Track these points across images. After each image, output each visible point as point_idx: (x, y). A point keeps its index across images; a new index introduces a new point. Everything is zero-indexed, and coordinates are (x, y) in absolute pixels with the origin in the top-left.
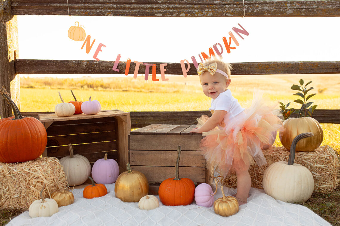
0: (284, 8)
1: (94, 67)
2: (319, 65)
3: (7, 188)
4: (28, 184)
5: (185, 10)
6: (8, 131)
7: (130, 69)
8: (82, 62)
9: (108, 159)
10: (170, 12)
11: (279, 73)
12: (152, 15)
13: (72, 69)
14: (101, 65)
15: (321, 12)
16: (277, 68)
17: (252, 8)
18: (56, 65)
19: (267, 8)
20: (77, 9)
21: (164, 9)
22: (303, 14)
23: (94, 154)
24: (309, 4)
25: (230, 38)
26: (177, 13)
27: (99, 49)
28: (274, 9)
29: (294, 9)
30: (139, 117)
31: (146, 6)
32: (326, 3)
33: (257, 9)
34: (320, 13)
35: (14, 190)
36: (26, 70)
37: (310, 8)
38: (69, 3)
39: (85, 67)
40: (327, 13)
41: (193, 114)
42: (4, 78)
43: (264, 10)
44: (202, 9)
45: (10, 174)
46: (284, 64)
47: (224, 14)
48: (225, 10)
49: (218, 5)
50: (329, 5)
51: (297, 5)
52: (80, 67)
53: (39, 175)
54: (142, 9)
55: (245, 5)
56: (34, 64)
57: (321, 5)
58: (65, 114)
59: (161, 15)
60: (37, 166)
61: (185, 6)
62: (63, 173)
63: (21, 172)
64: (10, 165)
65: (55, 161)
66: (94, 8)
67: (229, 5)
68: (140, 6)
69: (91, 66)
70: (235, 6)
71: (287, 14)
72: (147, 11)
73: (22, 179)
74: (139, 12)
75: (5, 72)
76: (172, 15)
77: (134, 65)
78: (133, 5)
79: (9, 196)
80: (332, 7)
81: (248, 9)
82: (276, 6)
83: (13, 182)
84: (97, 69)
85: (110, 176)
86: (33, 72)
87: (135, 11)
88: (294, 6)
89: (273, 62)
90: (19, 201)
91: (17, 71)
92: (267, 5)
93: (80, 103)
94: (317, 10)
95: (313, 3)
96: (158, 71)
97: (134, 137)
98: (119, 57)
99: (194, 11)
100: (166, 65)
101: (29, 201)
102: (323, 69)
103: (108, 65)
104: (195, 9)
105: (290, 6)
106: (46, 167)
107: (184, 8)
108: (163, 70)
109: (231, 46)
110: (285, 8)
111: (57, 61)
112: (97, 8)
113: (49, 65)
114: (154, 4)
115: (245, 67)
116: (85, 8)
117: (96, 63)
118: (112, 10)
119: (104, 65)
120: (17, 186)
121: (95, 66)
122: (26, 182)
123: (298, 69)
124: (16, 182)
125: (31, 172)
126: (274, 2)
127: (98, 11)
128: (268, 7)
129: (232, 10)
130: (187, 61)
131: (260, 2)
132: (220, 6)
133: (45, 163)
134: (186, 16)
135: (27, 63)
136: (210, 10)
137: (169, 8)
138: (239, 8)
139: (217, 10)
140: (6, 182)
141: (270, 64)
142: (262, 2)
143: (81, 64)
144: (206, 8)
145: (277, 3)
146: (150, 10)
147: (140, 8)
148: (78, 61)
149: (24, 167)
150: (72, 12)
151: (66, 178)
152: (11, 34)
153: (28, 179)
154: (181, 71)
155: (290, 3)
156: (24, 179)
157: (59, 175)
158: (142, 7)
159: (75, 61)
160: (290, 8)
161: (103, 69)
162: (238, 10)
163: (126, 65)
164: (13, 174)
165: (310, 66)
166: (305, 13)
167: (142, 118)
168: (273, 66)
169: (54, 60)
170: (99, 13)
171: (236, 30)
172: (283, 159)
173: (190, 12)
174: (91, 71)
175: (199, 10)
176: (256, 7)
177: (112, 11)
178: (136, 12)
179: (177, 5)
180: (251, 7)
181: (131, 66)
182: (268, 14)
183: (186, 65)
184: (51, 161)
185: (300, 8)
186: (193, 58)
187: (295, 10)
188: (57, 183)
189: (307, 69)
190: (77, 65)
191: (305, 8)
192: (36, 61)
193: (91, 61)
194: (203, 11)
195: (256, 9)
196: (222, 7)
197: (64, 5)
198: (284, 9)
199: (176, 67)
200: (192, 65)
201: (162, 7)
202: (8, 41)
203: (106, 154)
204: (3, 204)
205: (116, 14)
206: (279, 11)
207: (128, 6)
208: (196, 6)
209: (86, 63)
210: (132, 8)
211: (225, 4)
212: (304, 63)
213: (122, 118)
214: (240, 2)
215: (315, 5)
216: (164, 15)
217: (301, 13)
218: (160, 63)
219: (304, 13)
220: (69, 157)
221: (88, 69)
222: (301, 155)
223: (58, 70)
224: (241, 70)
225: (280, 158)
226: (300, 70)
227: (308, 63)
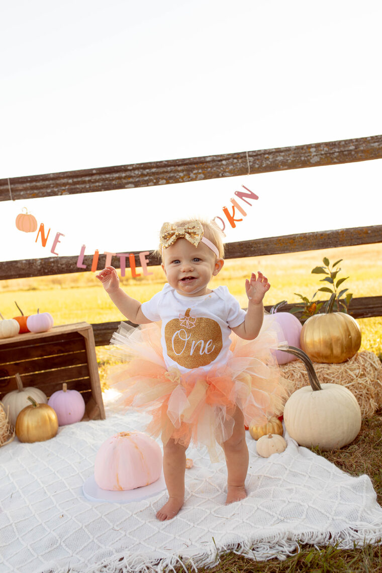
0: (306, 155)
1: (51, 266)
2: (369, 232)
5: (165, 175)
7: (99, 264)
8: (35, 260)
9: (68, 391)
10: (146, 181)
12: (121, 186)
13: (22, 272)
14: (60, 262)
15: (362, 154)
16: (307, 241)
17: (260, 161)
19: (282, 158)
20: (21, 190)
21: (137, 178)
22: (335, 160)
23: (59, 384)
24: (343, 145)
25: (233, 207)
26: (155, 181)
27: (56, 241)
28: (292, 159)
29: (322, 154)
31: (111, 176)
32: (369, 140)
33: (267, 162)
34: (361, 156)
37: (345, 151)
38: (11, 184)
39: (39, 267)
40: (371, 154)
43: (277, 162)
44: (189, 171)
46: (316, 235)
47: (220, 175)
48: (222, 169)
49: (211, 162)
50: (375, 142)
51: (326, 149)
52: (32, 268)
54: (107, 180)
55: (250, 158)
57: (362, 144)
59: (133, 186)
61: (165, 169)
62: (2, 413)
66: (44, 188)
67: (227, 161)
68: (103, 176)
69: (47, 265)
70: (235, 161)
71: (311, 163)
72: (114, 182)
74: (102, 185)
76: (147, 184)
77: (104, 259)
78: (94, 177)
80: (379, 145)
81: (254, 162)
82: (294, 153)
84: (55, 268)
87: (97, 184)
88: (321, 150)
89: (301, 234)
92: (281, 154)
93: (27, 317)
94: (357, 153)
95: (349, 143)
96: (138, 263)
98: (83, 248)
99: (178, 175)
100: (148, 253)
102: (375, 236)
103: (69, 262)
104: (179, 171)
105: (315, 152)
107: (164, 172)
108: (144, 261)
109: (235, 218)
110: (308, 154)
111: (2, 263)
112: (48, 187)
114: (123, 172)
115: (259, 246)
116: (33, 188)
117: (52, 260)
118: (67, 187)
119: (64, 262)
121: (53, 264)
123: (337, 240)
126: (292, 149)
127: (49, 191)
128: (283, 156)
129: (231, 167)
131: (271, 151)
132: (214, 164)
134: (168, 183)
136: (200, 171)
137: (143, 175)
138: (242, 162)
139: (209, 169)
141: (295, 237)
142: (274, 150)
143: (33, 263)
144: (194, 169)
145: (295, 149)
146: (117, 181)
147: (104, 180)
148: (30, 260)
150: (15, 196)
151: (7, 420)
155: (315, 147)
158: (106, 178)
159: (26, 260)
160: (315, 154)
161: (63, 268)
162: (240, 165)
163: (92, 260)
165: (355, 235)
166: (339, 158)
168: (300, 240)
170: (50, 192)
171: (240, 195)
172: (299, 375)
173: (173, 176)
174: (48, 272)
175: (184, 172)
176: (266, 158)
177: (68, 189)
178: (99, 186)
179: (154, 170)
180: (258, 159)
181: (99, 259)
182: (283, 166)
185: (330, 153)
187: (323, 157)
189: (352, 239)
190: (28, 266)
191: (338, 152)
194: (191, 173)
195: (265, 161)
196: (217, 165)
197: (5, 187)
198: (307, 157)
201: (133, 174)
203: (65, 385)
205: (73, 191)
206: (300, 160)
207: (87, 179)
208: (180, 168)
209: (39, 261)
210: (92, 181)
211: (221, 161)
212: (346, 231)
213: (82, 333)
214: (242, 155)
215: (353, 145)
216: (137, 185)
217: (332, 159)
218: (139, 253)
219: (337, 159)
220: (18, 391)
221: (44, 270)
222: (321, 368)
223: (4, 274)
224: (254, 250)
225: (295, 374)
226: (341, 241)
227: (352, 230)
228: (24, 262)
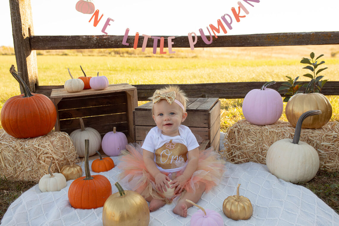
1: (104, 42)
2: (332, 36)
3: (21, 162)
4: (38, 158)
6: (18, 109)
7: (139, 43)
8: (92, 36)
9: (116, 132)
11: (288, 45)
13: (83, 45)
14: (110, 39)
16: (287, 39)
18: (67, 40)
23: (106, 125)
25: (239, 8)
27: (107, 23)
30: (148, 90)
35: (27, 164)
36: (40, 46)
39: (95, 42)
41: (201, 86)
42: (20, 54)
45: (22, 149)
46: (295, 35)
52: (90, 42)
53: (48, 151)
56: (47, 40)
58: (74, 90)
60: (46, 142)
62: (73, 147)
63: (32, 148)
64: (22, 141)
65: (65, 136)
69: (101, 40)
73: (33, 154)
75: (21, 48)
77: (142, 39)
79: (22, 170)
83: (25, 157)
84: (106, 43)
85: (118, 149)
86: (47, 48)
89: (283, 33)
90: (32, 174)
91: (32, 47)
93: (89, 78)
96: (166, 45)
97: (139, 113)
98: (127, 31)
100: (174, 38)
101: (40, 174)
102: (336, 39)
103: (117, 40)
106: (55, 143)
108: (170, 43)
111: (68, 37)
113: (61, 40)
115: (253, 39)
117: (105, 37)
119: (113, 40)
120: (29, 160)
121: (105, 41)
122: (37, 157)
123: (309, 40)
124: (28, 156)
125: (40, 148)
130: (194, 33)
133: (54, 138)
135: (41, 40)
140: (19, 156)
141: (280, 35)
143: (91, 39)
148: (88, 36)
149: (34, 143)
151: (76, 152)
152: (24, 11)
153: (38, 154)
154: (188, 44)
156: (34, 154)
157: (69, 149)
159: (86, 36)
161: (112, 44)
163: (134, 39)
164: (24, 149)
165: (322, 37)
167: (151, 91)
168: (283, 37)
169: (66, 36)
174: (101, 46)
181: (139, 40)
183: (194, 38)
184: (61, 135)
186: (201, 31)
188: (67, 157)
189: (319, 40)
190: (87, 40)
192: (49, 37)
193: (100, 36)
199: (183, 40)
200: (199, 38)
202: (21, 18)
203: (115, 128)
204: (18, 176)
209: (96, 37)
212: (316, 34)
213: (129, 93)
218: (167, 37)
220: (80, 130)
221: (98, 44)
222: (307, 132)
223: (70, 45)
224: (250, 42)
225: (286, 134)
226: (312, 41)
227: (320, 33)
228: (85, 37)
